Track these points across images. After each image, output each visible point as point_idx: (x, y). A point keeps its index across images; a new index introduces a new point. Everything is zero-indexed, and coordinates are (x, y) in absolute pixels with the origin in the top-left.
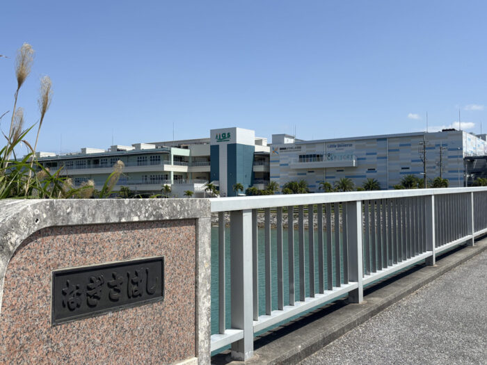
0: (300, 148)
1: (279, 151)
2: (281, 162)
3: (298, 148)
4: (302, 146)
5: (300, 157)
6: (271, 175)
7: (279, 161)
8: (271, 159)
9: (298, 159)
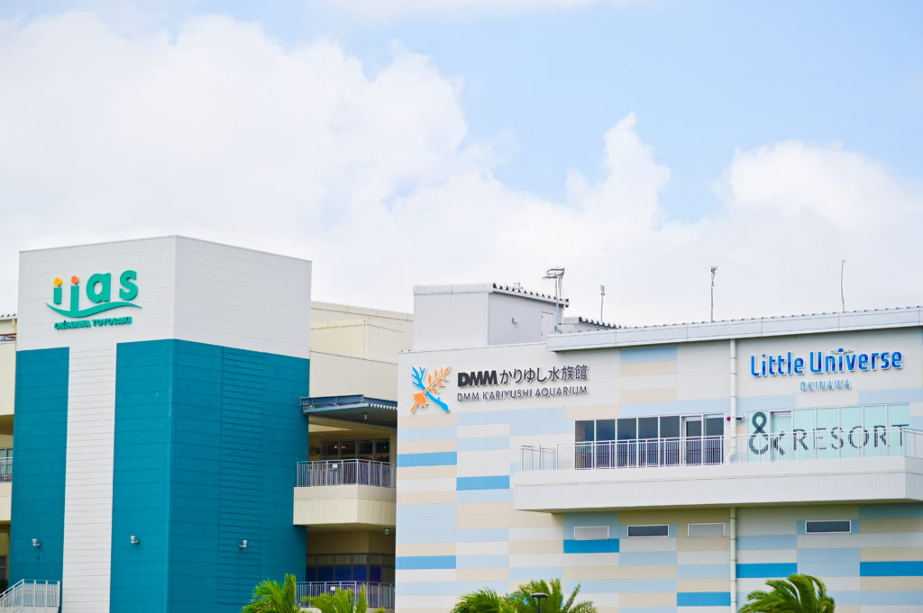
0: (582, 373)
1: (450, 392)
2: (470, 465)
3: (568, 372)
4: (595, 365)
5: (584, 430)
6: (401, 551)
7: (450, 459)
8: (405, 443)
9: (567, 442)
